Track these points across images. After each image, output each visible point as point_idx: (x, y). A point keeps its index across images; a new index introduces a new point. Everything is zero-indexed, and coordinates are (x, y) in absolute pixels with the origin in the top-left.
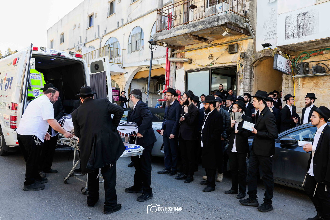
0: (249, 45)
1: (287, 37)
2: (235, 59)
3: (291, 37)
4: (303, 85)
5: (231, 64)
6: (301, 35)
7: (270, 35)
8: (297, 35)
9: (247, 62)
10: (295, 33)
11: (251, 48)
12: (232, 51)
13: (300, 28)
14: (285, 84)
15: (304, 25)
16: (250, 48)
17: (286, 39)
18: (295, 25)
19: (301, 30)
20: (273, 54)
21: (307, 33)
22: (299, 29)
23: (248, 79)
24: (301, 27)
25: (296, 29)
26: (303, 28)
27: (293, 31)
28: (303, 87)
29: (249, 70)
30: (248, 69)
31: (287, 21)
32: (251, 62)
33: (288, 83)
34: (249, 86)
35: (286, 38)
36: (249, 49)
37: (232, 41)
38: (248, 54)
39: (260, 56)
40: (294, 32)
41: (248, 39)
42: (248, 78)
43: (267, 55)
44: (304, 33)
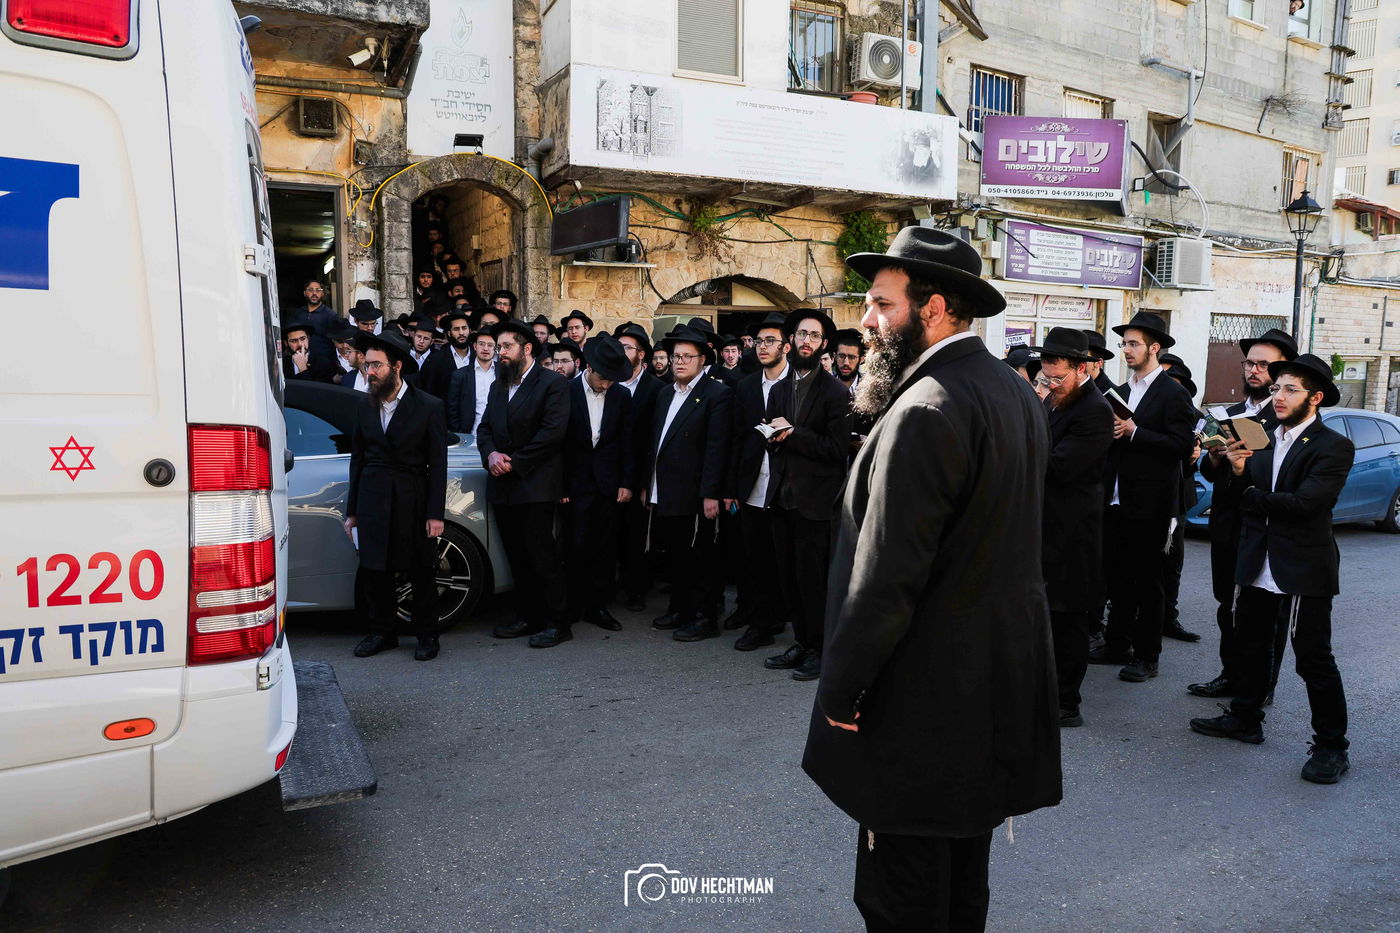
0: (386, 120)
1: (601, 143)
2: (324, 163)
3: (613, 148)
4: (570, 289)
5: (303, 179)
6: (641, 150)
7: (460, 104)
8: (629, 145)
9: (401, 186)
10: (624, 138)
11: (394, 132)
12: (318, 127)
13: (638, 128)
14: (536, 282)
15: (649, 124)
16: (391, 132)
17: (598, 149)
18: (625, 114)
19: (640, 136)
20: (495, 177)
21: (654, 147)
22: (636, 131)
23: (405, 254)
24: (640, 126)
25: (627, 126)
26: (645, 131)
27: (618, 131)
28: (571, 295)
29: (407, 220)
30: (404, 214)
31: (602, 95)
32: (417, 189)
33: (546, 281)
34: (410, 277)
35: (600, 146)
36: (385, 136)
37: (313, 85)
38: (385, 153)
39: (452, 174)
40: (620, 135)
41: (386, 97)
42: (407, 246)
43: (476, 177)
44: (648, 147)
